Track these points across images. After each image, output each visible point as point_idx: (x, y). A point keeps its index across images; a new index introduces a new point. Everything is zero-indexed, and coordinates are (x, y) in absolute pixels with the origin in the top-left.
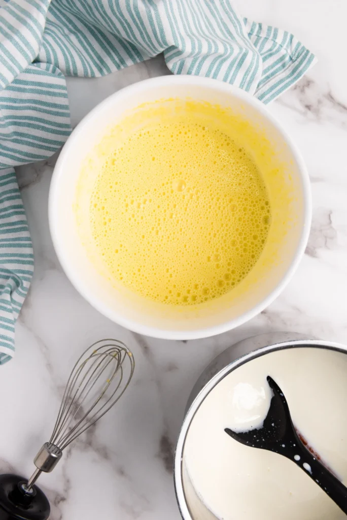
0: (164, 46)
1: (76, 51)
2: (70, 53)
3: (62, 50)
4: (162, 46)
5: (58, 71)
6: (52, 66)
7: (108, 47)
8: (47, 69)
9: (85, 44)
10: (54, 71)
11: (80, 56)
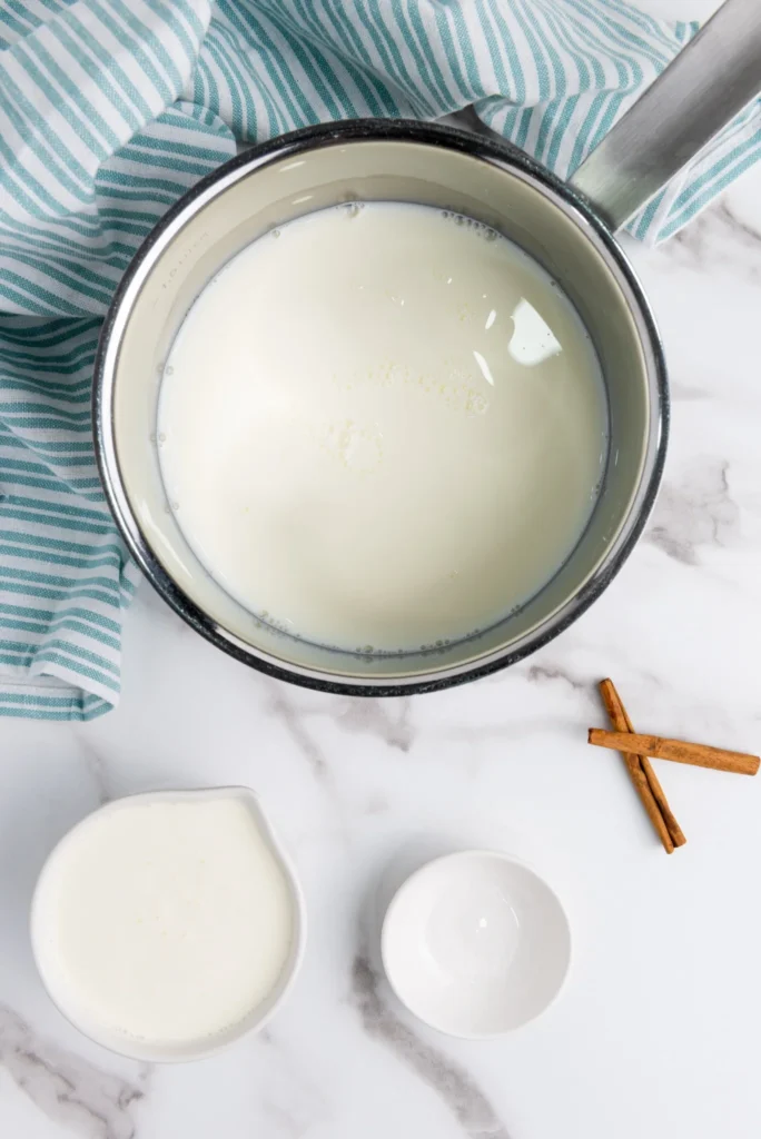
0: (475, 95)
1: (260, 89)
2: (246, 91)
3: (230, 81)
4: (467, 96)
5: (219, 122)
6: (205, 110)
7: (328, 87)
8: (196, 115)
9: (281, 76)
10: (209, 121)
11: (266, 101)
